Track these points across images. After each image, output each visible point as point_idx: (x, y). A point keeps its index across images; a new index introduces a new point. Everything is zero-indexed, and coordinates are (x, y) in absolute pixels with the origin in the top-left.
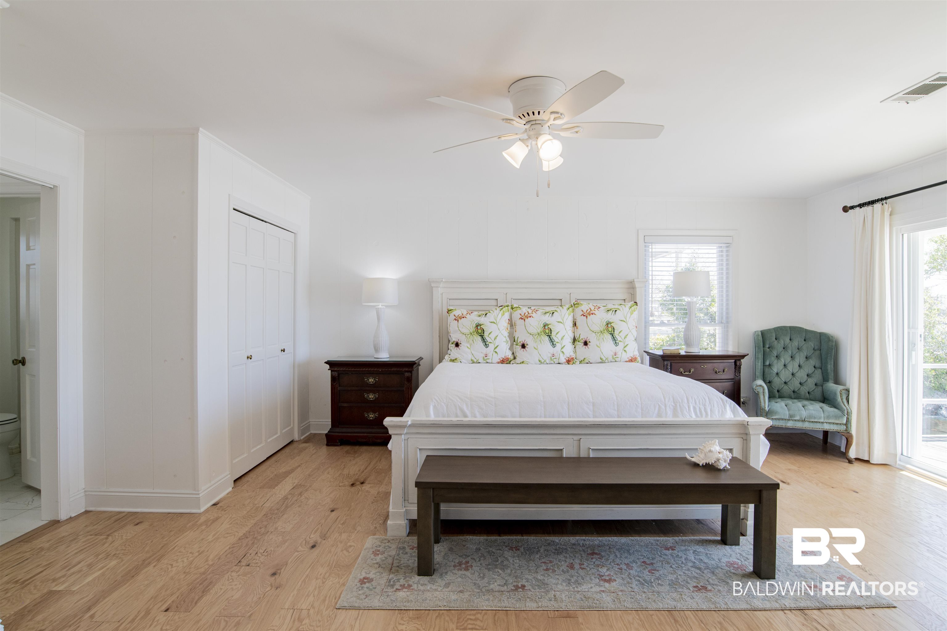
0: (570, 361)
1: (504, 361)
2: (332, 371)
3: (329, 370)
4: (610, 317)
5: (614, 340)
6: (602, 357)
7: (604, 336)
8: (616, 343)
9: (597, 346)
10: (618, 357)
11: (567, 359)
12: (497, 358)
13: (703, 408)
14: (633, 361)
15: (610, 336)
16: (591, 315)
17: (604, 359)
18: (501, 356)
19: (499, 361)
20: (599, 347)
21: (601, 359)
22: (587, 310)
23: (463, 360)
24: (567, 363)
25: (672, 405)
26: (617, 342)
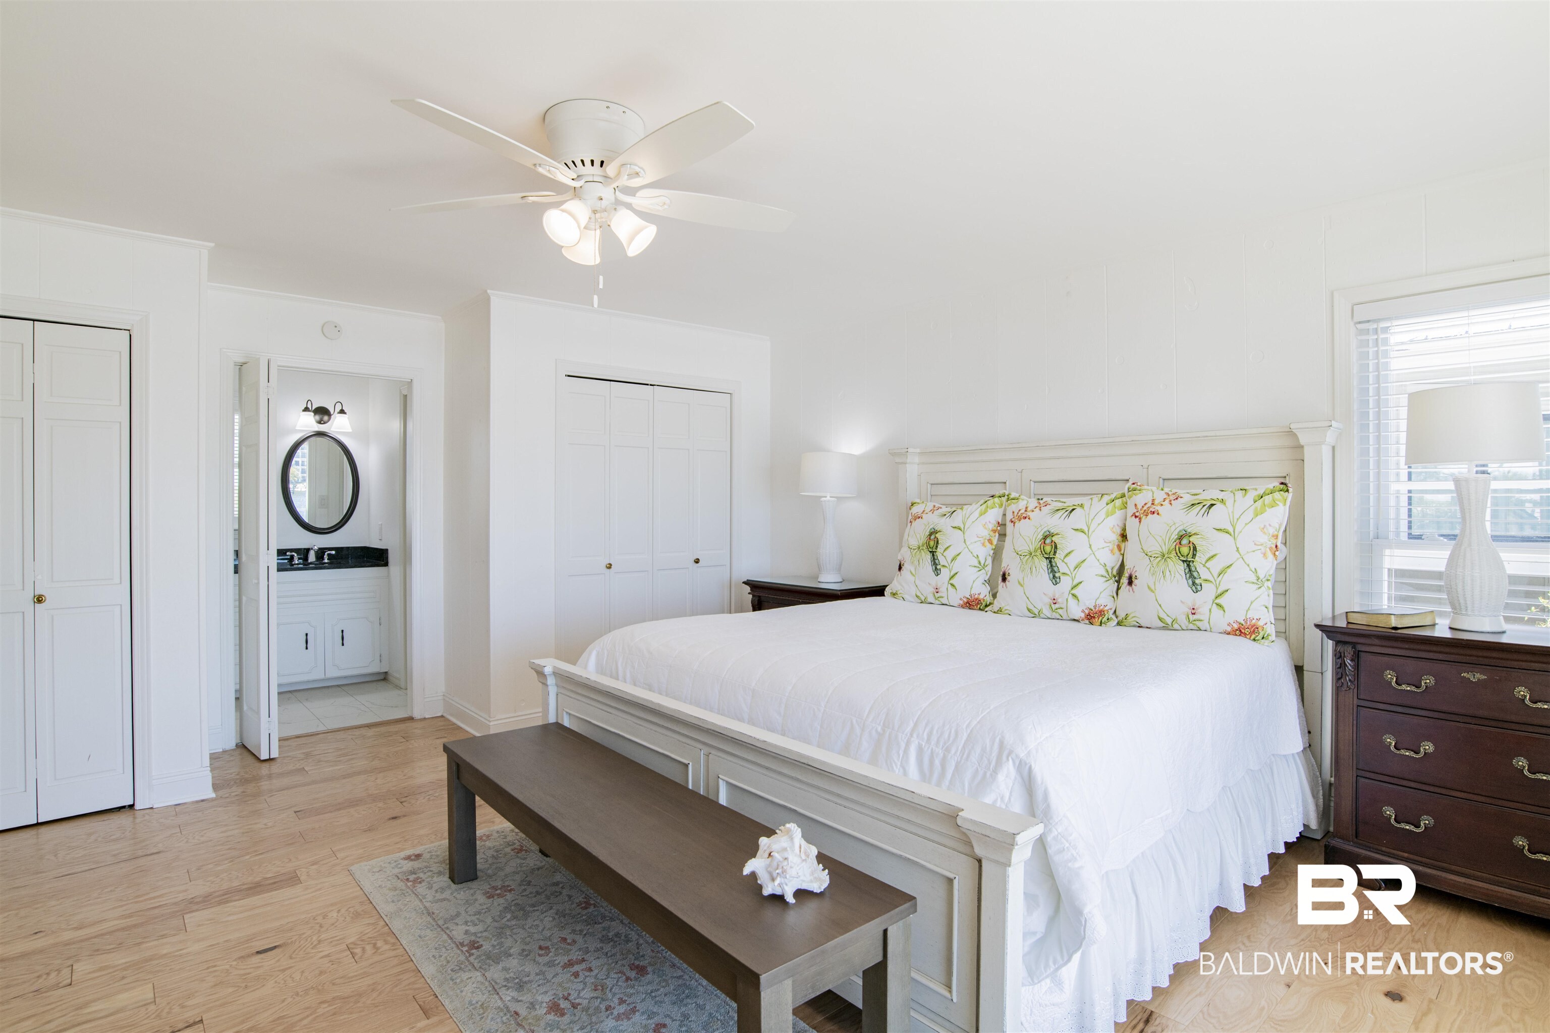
0: (1094, 617)
1: (972, 604)
2: (754, 596)
3: (749, 593)
4: (1193, 521)
5: (1192, 576)
6: (1163, 615)
7: (1168, 566)
8: (1194, 583)
9: (1149, 587)
10: (1201, 618)
11: (1087, 612)
12: (956, 598)
13: (942, 755)
14: (1245, 634)
15: (1182, 567)
16: (1150, 515)
17: (1169, 621)
18: (964, 593)
19: (961, 602)
20: (1152, 591)
21: (1160, 619)
22: (1146, 504)
23: (905, 596)
24: (1087, 622)
25: (876, 731)
26: (1197, 581)
